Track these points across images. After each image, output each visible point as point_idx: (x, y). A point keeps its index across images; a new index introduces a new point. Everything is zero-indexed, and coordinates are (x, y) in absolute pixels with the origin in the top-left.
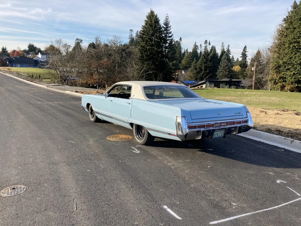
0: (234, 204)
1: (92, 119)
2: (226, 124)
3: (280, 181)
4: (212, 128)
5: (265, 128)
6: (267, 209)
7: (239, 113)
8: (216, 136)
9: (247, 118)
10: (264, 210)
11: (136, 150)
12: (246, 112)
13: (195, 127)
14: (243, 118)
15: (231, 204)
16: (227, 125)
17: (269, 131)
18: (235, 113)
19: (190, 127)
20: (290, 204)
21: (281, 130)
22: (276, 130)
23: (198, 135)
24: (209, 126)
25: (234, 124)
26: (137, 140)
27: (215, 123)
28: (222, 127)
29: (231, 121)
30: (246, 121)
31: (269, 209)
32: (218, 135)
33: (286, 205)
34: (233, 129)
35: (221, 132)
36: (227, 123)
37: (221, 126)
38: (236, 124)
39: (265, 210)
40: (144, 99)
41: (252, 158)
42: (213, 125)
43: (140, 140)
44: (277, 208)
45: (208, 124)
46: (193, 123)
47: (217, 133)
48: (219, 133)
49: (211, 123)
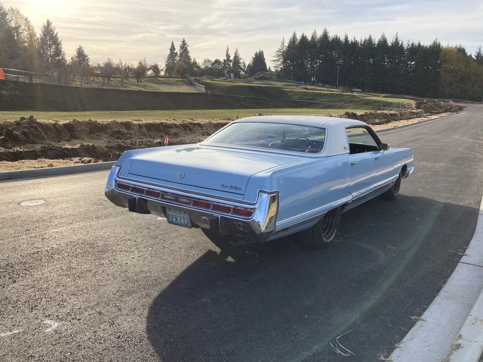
2: (189, 201)
7: (236, 188)
8: (174, 220)
9: (254, 204)
12: (260, 191)
16: (190, 204)
18: (222, 186)
24: (150, 193)
27: (162, 191)
29: (200, 199)
30: (249, 213)
32: (176, 219)
34: (206, 218)
35: (182, 216)
37: (176, 200)
45: (150, 189)
47: (174, 214)
48: (178, 215)
49: (154, 189)
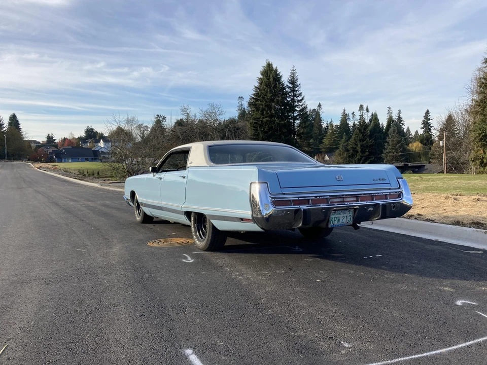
0: (346, 345)
1: (139, 219)
2: (354, 199)
3: (464, 301)
4: (324, 206)
5: (451, 219)
6: (420, 355)
7: (383, 179)
8: (336, 223)
9: (399, 188)
10: (413, 357)
11: (189, 258)
12: (397, 178)
13: (288, 203)
14: (390, 189)
15: (339, 345)
16: (357, 201)
17: (458, 223)
18: (374, 180)
19: (276, 203)
20: (479, 344)
21: (482, 222)
22: (472, 223)
23: (296, 220)
24: (317, 201)
25: (372, 200)
26: (197, 242)
27: (330, 196)
28: (347, 204)
29: (365, 194)
30: (400, 195)
31: (425, 354)
32: (339, 220)
33: (468, 347)
34: (371, 209)
35: (345, 215)
36: (356, 196)
37: (344, 201)
38: (376, 200)
39: (416, 356)
40: (205, 164)
41: (414, 265)
42: (327, 198)
43: (201, 242)
44: (447, 352)
45: (316, 197)
46: (284, 194)
47: (337, 216)
48: (341, 216)
49: (321, 196)
